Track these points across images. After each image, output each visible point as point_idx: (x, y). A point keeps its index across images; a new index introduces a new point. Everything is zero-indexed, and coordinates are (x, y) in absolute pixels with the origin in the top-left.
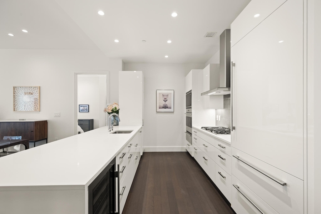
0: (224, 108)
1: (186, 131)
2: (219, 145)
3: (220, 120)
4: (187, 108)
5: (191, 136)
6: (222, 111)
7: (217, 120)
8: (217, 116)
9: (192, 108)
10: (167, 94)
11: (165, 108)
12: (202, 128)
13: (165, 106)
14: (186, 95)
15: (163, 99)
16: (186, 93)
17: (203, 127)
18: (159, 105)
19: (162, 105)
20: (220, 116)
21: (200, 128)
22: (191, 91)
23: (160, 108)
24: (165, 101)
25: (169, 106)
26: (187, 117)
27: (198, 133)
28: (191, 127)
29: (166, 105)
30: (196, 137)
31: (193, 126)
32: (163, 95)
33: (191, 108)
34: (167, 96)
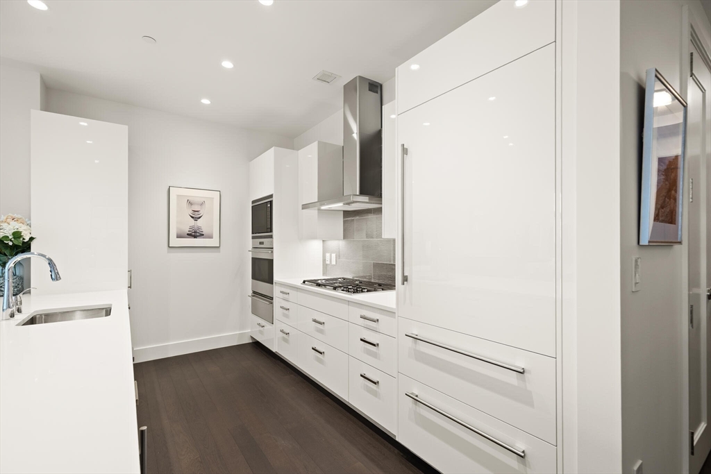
0: (345, 237)
1: (250, 293)
2: (363, 317)
3: (334, 263)
4: (253, 238)
5: (272, 303)
6: (338, 244)
7: (328, 262)
8: (328, 255)
9: (274, 237)
10: (202, 200)
11: (195, 237)
12: (304, 282)
13: (195, 232)
14: (251, 205)
15: (190, 212)
16: (253, 202)
17: (305, 279)
18: (177, 228)
19: (186, 230)
20: (334, 255)
21: (299, 283)
22: (271, 196)
23: (179, 236)
24: (196, 219)
25: (205, 231)
26: (254, 260)
27: (293, 295)
28: (270, 280)
29: (199, 228)
30: (286, 305)
31: (276, 278)
32: (190, 203)
33: (271, 237)
34: (202, 204)
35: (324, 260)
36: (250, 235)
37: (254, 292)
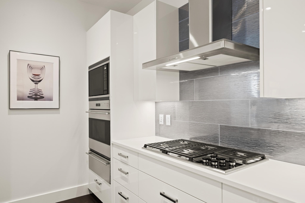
0: (181, 99)
1: (88, 150)
4: (90, 100)
5: (109, 164)
7: (161, 123)
8: (161, 116)
9: (111, 98)
10: (42, 65)
11: (36, 99)
12: (145, 146)
13: (36, 95)
14: (88, 70)
15: (31, 76)
16: (90, 67)
18: (18, 91)
19: (27, 92)
21: (140, 148)
22: (108, 59)
23: (19, 99)
24: (37, 82)
25: (45, 94)
26: (91, 120)
27: (132, 158)
28: (107, 141)
29: (39, 91)
31: (112, 140)
32: (30, 67)
33: (108, 99)
34: (42, 68)
35: (157, 121)
36: (87, 97)
37: (91, 150)
